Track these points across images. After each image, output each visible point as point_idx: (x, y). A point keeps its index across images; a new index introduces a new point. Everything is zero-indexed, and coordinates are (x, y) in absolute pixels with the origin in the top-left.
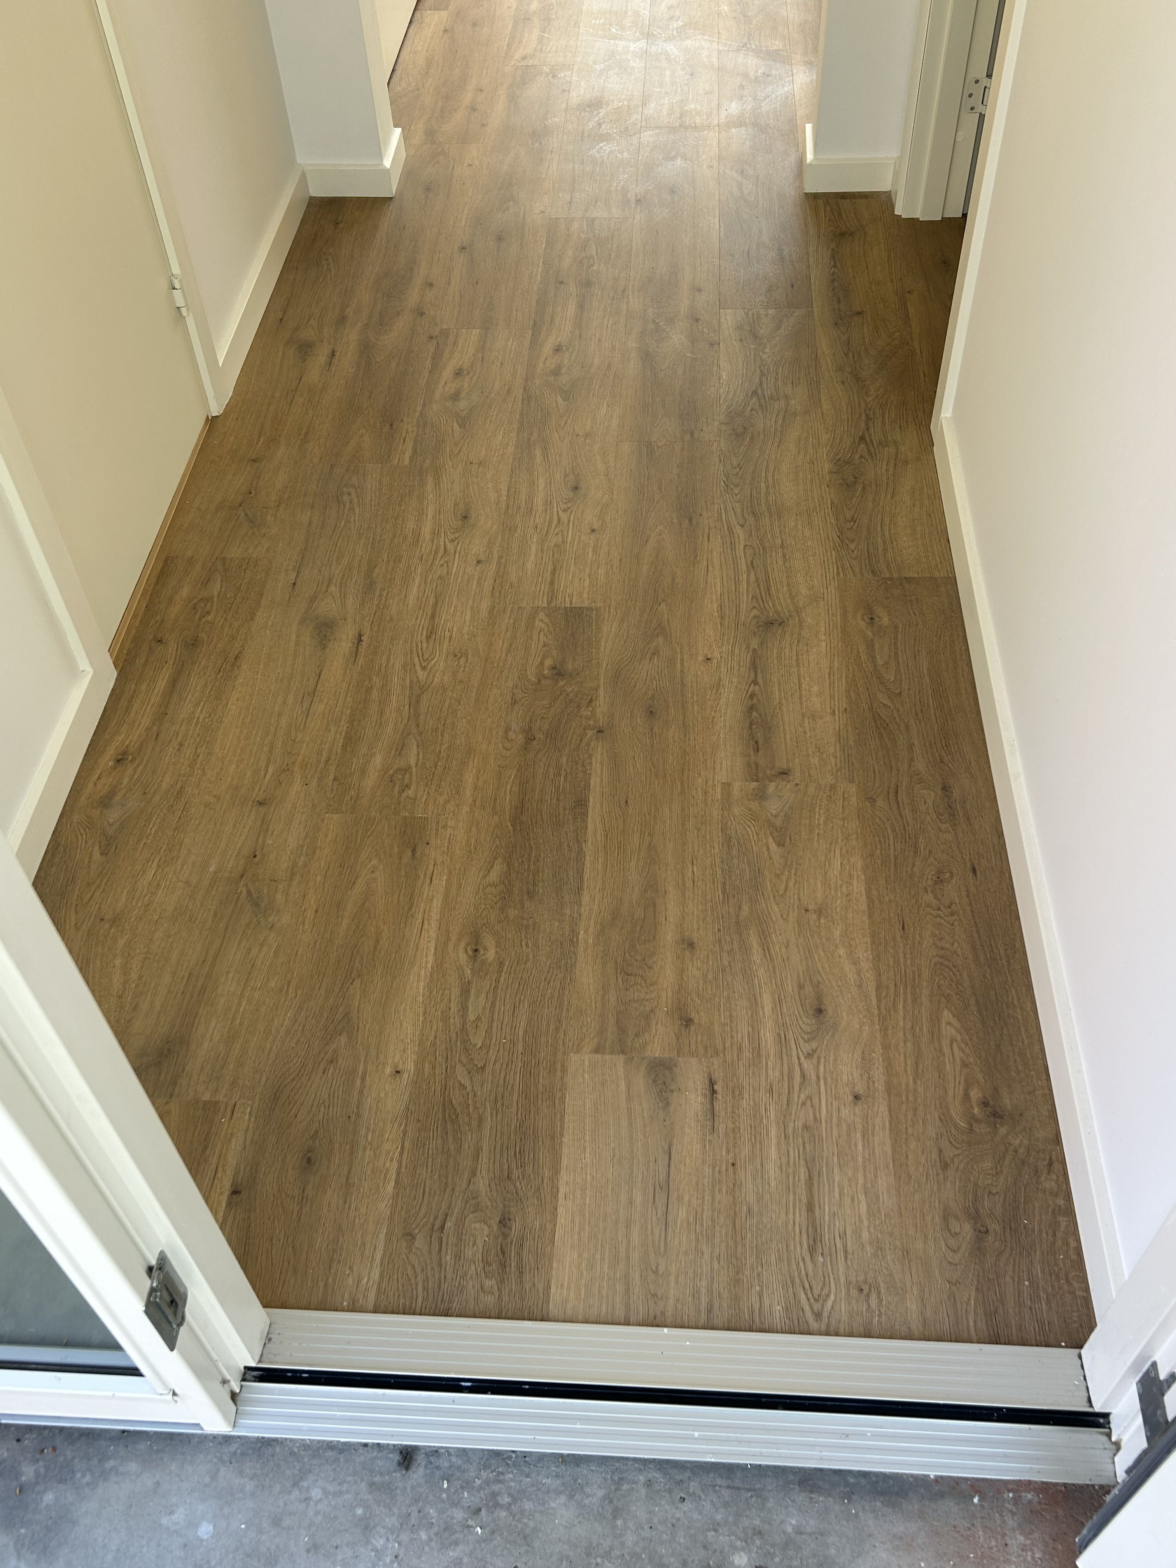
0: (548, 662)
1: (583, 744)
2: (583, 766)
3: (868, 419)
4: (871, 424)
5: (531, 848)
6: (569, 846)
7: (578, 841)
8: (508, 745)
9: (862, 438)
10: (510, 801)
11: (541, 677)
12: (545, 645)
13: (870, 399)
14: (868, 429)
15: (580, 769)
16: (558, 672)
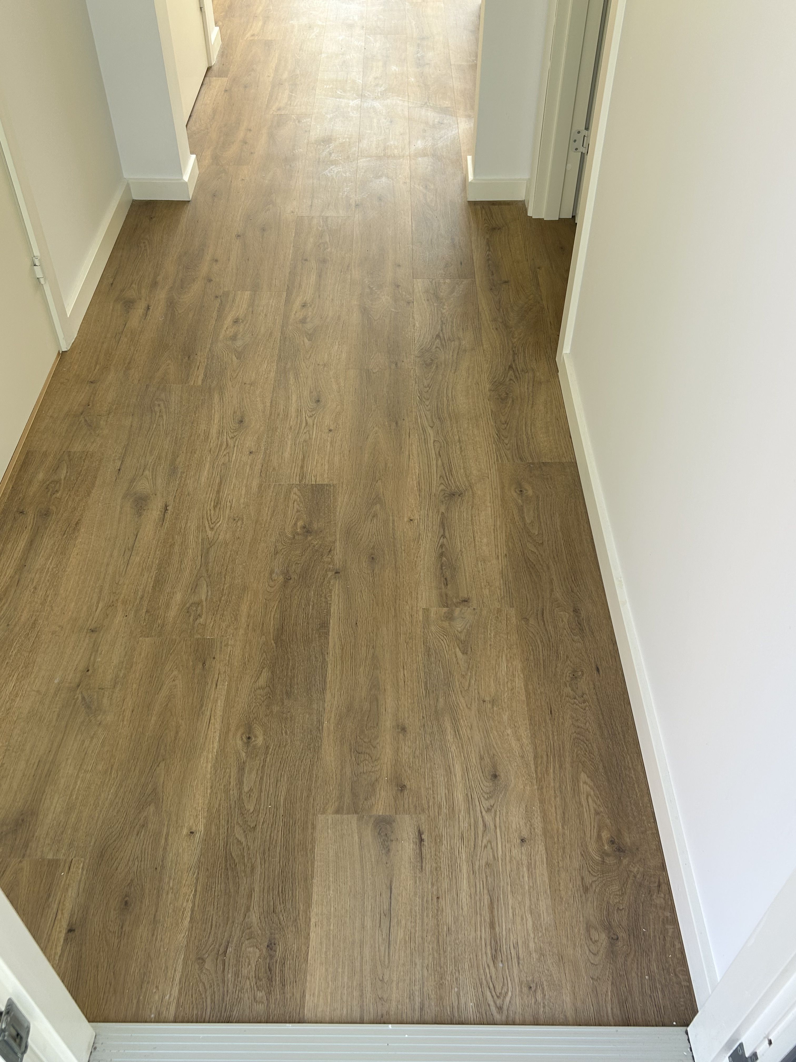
0: (300, 523)
1: (326, 582)
2: (326, 598)
3: (514, 354)
4: (516, 358)
5: (289, 659)
6: (316, 658)
7: (322, 654)
8: (272, 584)
9: (511, 367)
10: (274, 625)
11: (295, 534)
12: (298, 511)
13: (515, 340)
14: (514, 361)
15: (324, 600)
16: (307, 531)
